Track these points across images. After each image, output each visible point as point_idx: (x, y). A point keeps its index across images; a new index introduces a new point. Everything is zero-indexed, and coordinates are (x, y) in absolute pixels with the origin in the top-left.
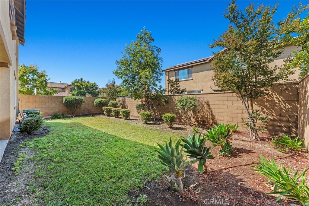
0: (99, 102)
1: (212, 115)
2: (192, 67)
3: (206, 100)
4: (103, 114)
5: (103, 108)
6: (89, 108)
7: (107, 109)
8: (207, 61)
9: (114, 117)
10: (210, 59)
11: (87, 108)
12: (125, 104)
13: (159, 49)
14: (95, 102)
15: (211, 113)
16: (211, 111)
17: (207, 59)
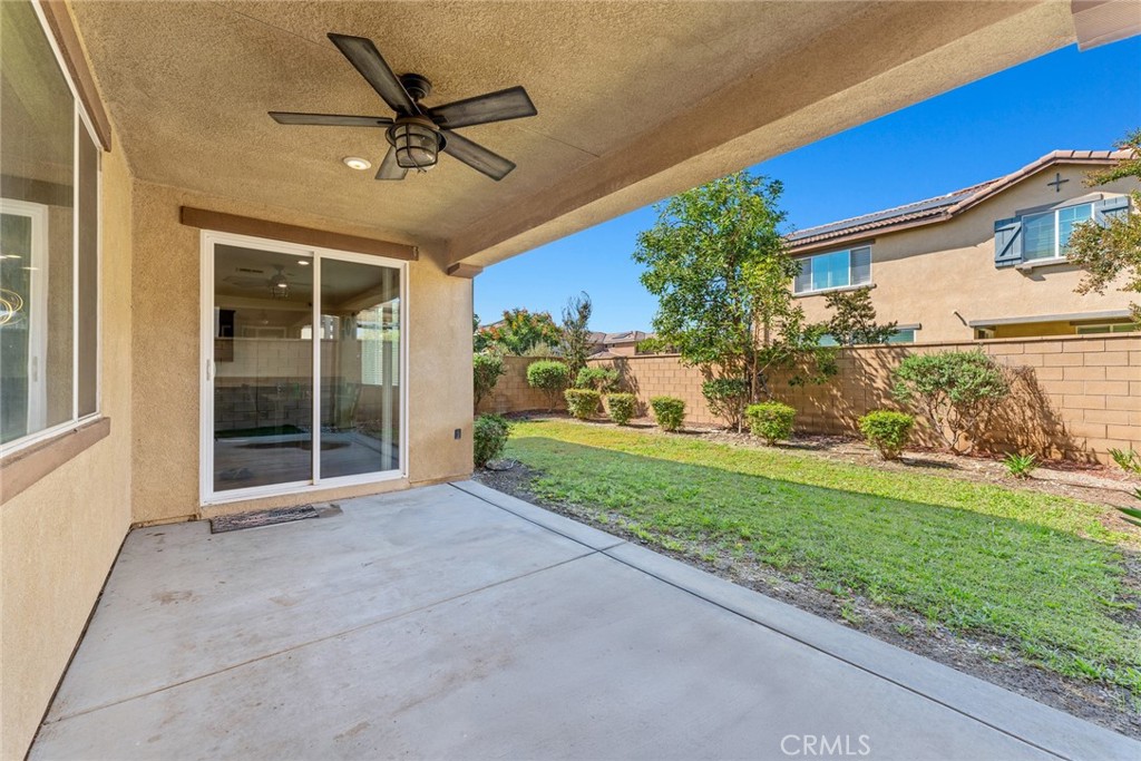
0: (547, 371)
1: (1047, 415)
2: (872, 240)
3: (1018, 362)
4: (565, 413)
5: (567, 392)
6: (509, 393)
7: (581, 396)
8: (943, 218)
9: (614, 422)
10: (957, 207)
11: (505, 392)
12: (627, 377)
13: (776, 182)
14: (529, 373)
15: (1042, 407)
16: (1041, 399)
17: (940, 210)
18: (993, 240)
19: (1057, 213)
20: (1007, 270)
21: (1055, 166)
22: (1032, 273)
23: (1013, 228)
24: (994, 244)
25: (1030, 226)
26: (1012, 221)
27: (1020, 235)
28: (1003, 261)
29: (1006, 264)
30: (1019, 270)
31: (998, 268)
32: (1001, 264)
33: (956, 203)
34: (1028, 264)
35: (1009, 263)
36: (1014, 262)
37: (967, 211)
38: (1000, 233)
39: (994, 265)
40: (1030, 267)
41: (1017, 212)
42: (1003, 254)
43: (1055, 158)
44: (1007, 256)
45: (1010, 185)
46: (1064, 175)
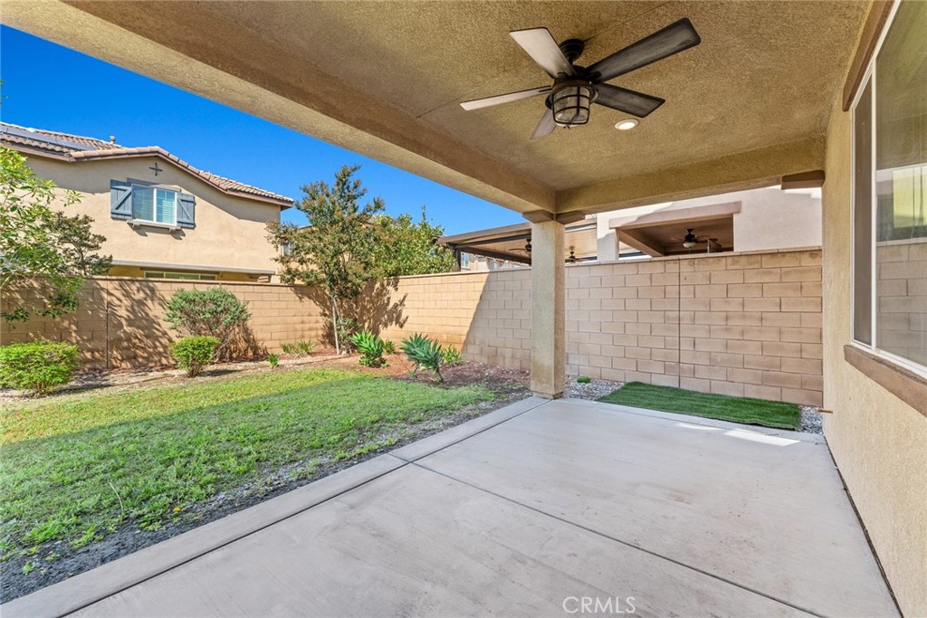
17: (65, 150)
18: (109, 194)
19: (155, 191)
20: (120, 221)
21: (156, 157)
22: (139, 229)
23: (125, 190)
24: (109, 198)
25: (138, 193)
26: (124, 184)
27: (130, 198)
28: (117, 214)
29: (119, 216)
30: (130, 224)
31: (113, 218)
32: (115, 216)
33: (80, 150)
34: (137, 221)
35: (123, 217)
36: (126, 217)
37: (88, 160)
38: (115, 191)
39: (110, 215)
40: (139, 224)
41: (128, 179)
42: (117, 208)
43: (158, 152)
44: (120, 211)
45: (127, 156)
46: (161, 166)
